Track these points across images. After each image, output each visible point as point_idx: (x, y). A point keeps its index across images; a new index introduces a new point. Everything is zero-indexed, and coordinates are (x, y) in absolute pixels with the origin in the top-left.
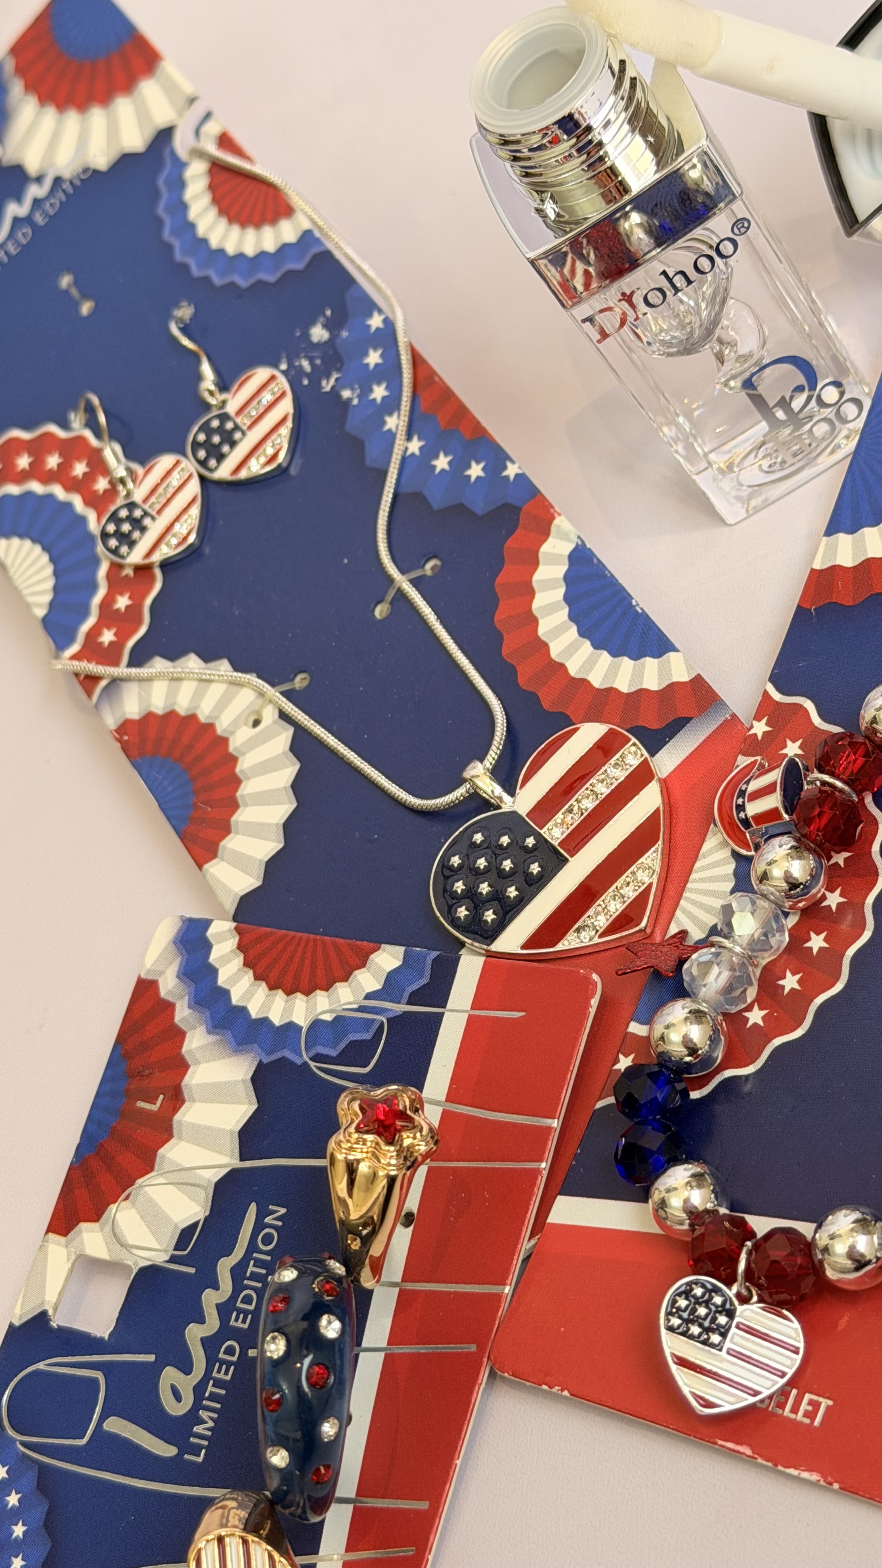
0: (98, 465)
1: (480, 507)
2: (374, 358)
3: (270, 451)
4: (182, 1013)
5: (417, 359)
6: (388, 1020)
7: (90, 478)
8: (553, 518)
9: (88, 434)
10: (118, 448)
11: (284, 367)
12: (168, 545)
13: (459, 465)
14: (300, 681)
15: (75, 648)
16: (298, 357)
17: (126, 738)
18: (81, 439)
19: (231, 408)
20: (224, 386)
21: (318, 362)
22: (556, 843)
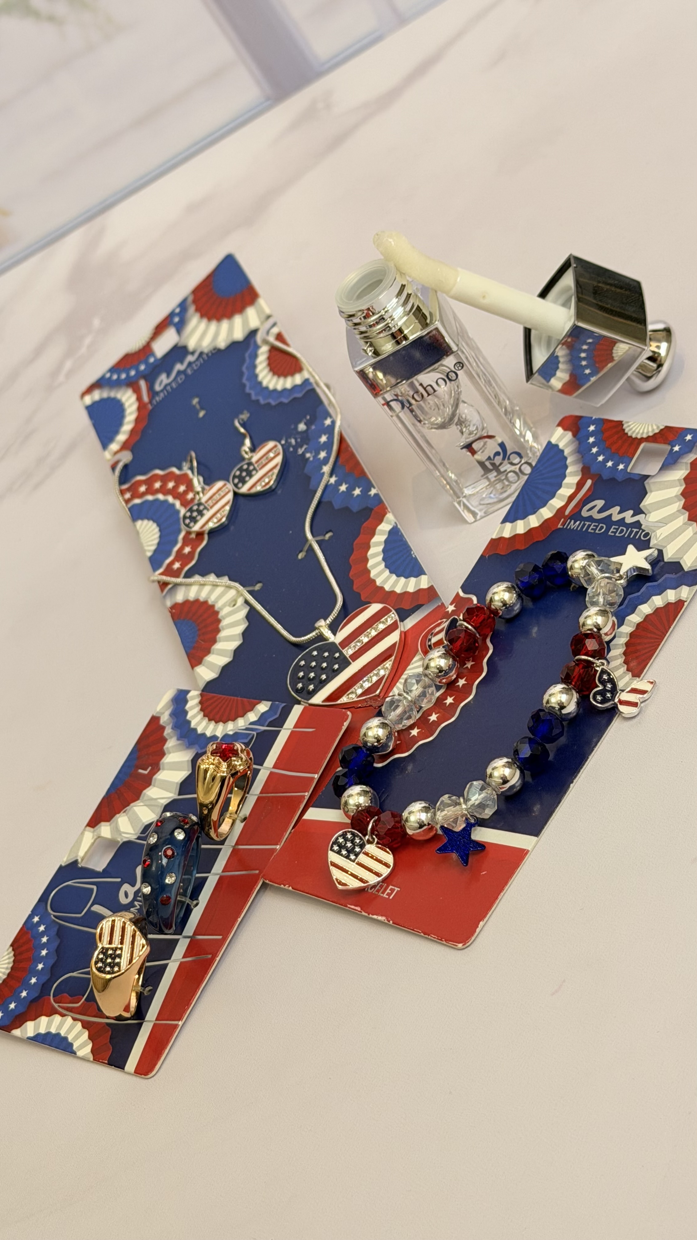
0: (190, 487)
1: (355, 508)
2: (324, 439)
3: (267, 480)
4: (168, 731)
5: (342, 439)
6: (257, 734)
7: (186, 492)
8: (386, 514)
9: (189, 472)
10: (201, 479)
11: (283, 442)
12: (213, 522)
13: (350, 489)
14: (258, 587)
15: (161, 570)
16: (290, 438)
17: (174, 611)
18: (186, 475)
19: (254, 460)
20: (253, 449)
21: (299, 440)
22: (348, 656)
